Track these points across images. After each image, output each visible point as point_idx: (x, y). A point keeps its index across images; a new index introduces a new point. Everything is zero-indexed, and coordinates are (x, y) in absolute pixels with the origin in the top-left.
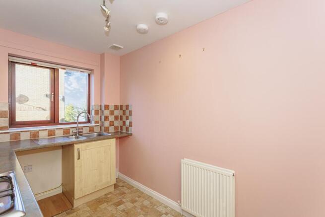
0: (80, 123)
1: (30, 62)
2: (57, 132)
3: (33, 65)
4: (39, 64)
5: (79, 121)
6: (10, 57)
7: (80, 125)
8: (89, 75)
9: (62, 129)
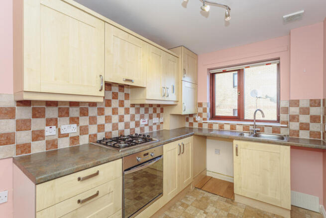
0: (257, 121)
1: (221, 70)
2: (237, 127)
3: (224, 72)
4: (227, 69)
5: (257, 119)
6: (210, 71)
7: (257, 124)
8: (278, 65)
9: (242, 125)
